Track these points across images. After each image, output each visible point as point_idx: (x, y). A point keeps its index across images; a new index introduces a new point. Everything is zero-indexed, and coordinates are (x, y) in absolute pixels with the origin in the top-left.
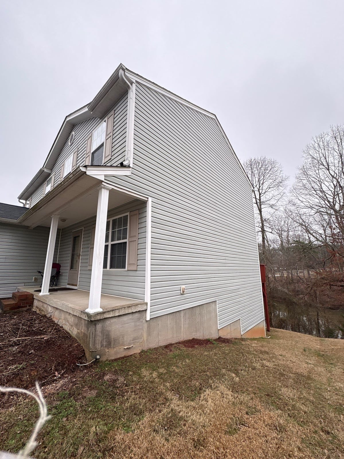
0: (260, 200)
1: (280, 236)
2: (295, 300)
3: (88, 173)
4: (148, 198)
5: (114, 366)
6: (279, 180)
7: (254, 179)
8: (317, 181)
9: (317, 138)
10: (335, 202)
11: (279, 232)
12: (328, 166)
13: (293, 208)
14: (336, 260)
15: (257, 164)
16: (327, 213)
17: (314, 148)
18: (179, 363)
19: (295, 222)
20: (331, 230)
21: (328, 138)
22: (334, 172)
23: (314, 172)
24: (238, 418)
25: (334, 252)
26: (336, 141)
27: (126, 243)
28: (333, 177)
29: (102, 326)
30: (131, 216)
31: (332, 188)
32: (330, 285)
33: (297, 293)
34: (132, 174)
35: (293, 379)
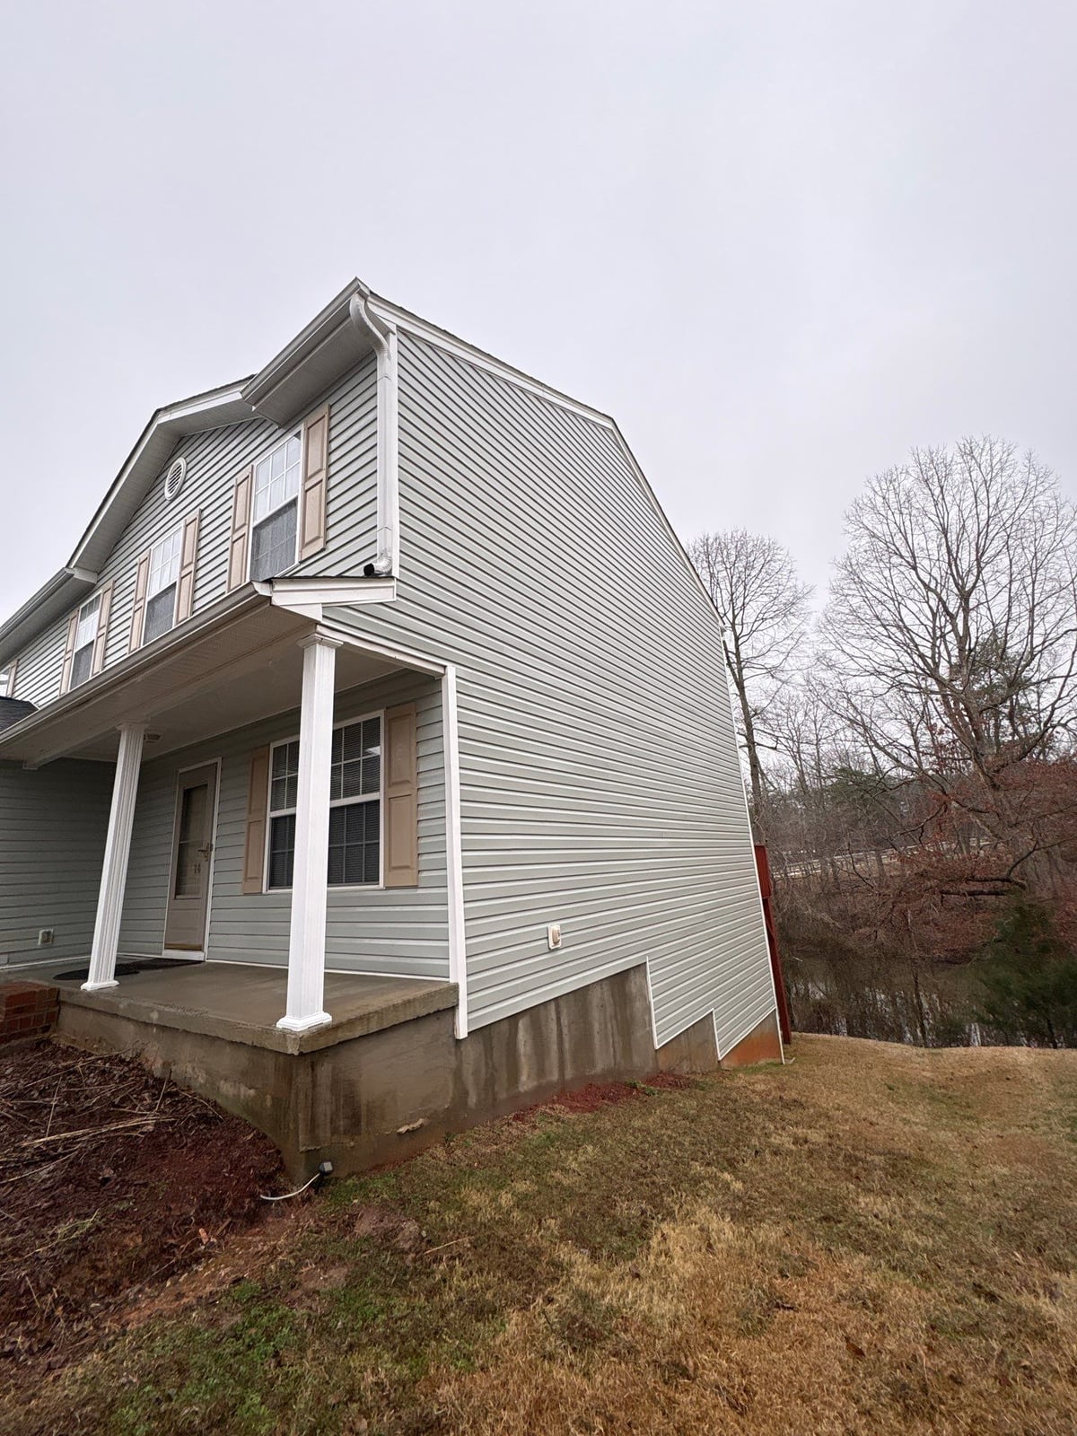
0: (738, 654)
1: (797, 756)
2: (851, 944)
3: (278, 600)
4: (445, 667)
5: (376, 1191)
6: (787, 596)
7: (719, 595)
8: (886, 598)
9: (879, 482)
10: (937, 656)
11: (791, 744)
12: (914, 557)
13: (827, 676)
14: (952, 819)
15: (725, 553)
16: (919, 687)
17: (874, 508)
18: (567, 1158)
19: (835, 716)
20: (932, 735)
21: (908, 483)
22: (930, 574)
23: (877, 574)
24: (763, 1291)
25: (945, 798)
26: (930, 490)
27: (377, 802)
28: (927, 586)
29: (334, 1069)
30: (389, 722)
31: (929, 620)
32: (942, 892)
33: (854, 921)
34: (399, 599)
35: (882, 1169)
